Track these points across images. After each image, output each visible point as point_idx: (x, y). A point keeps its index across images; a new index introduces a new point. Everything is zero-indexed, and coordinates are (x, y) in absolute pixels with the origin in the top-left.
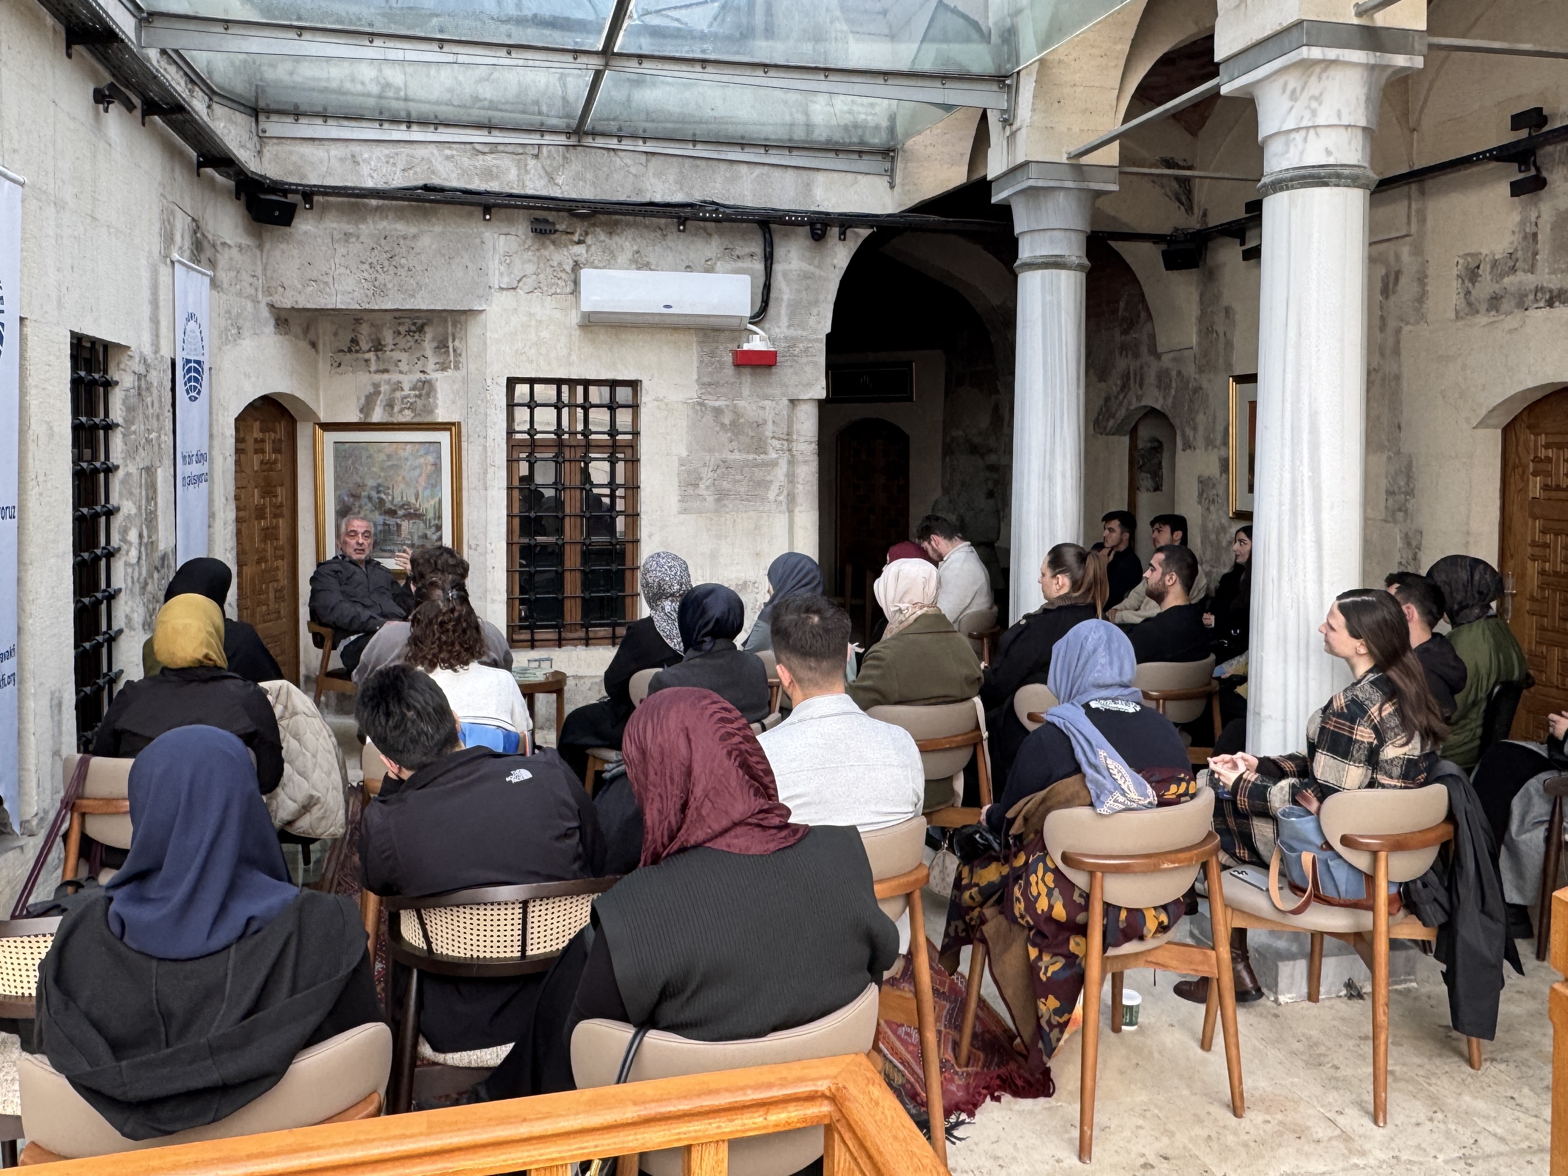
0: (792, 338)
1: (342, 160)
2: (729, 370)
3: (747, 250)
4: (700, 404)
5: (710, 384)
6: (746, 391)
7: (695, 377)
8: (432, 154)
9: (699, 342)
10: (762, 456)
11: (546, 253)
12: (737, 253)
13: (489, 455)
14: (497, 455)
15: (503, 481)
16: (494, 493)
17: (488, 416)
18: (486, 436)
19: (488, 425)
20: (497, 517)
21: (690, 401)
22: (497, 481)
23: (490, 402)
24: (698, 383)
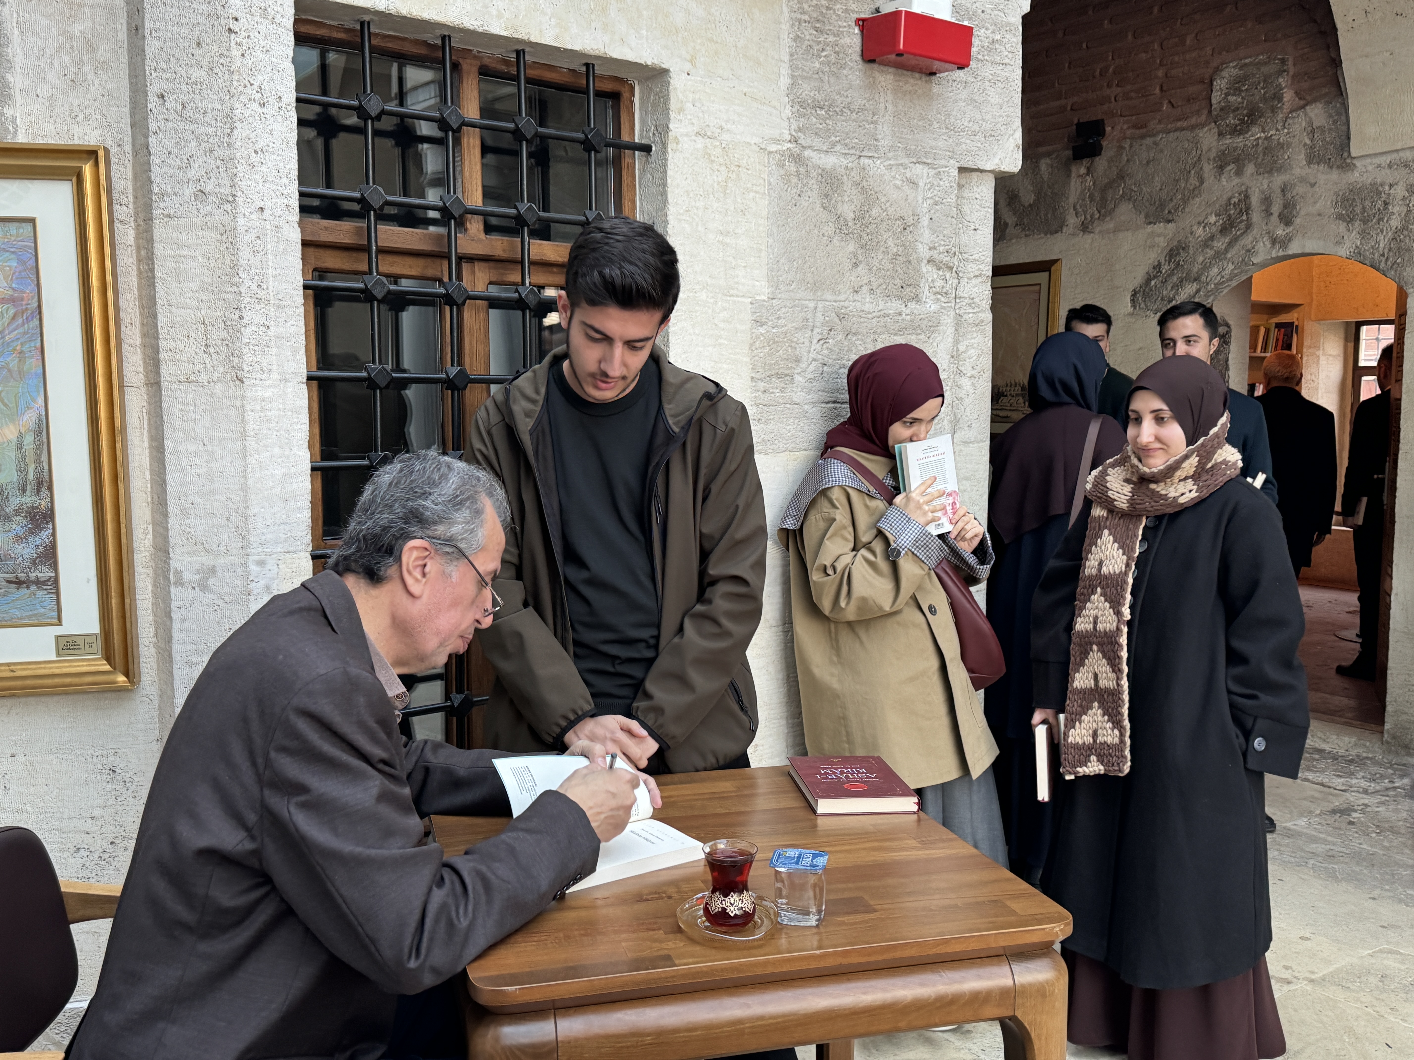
2: (855, 74)
4: (798, 160)
5: (815, 106)
6: (884, 134)
7: (785, 81)
13: (242, 262)
14: (270, 264)
15: (295, 352)
16: (268, 394)
17: (238, 124)
18: (234, 196)
19: (238, 155)
20: (278, 472)
21: (773, 148)
22: (274, 350)
23: (240, 74)
24: (791, 97)
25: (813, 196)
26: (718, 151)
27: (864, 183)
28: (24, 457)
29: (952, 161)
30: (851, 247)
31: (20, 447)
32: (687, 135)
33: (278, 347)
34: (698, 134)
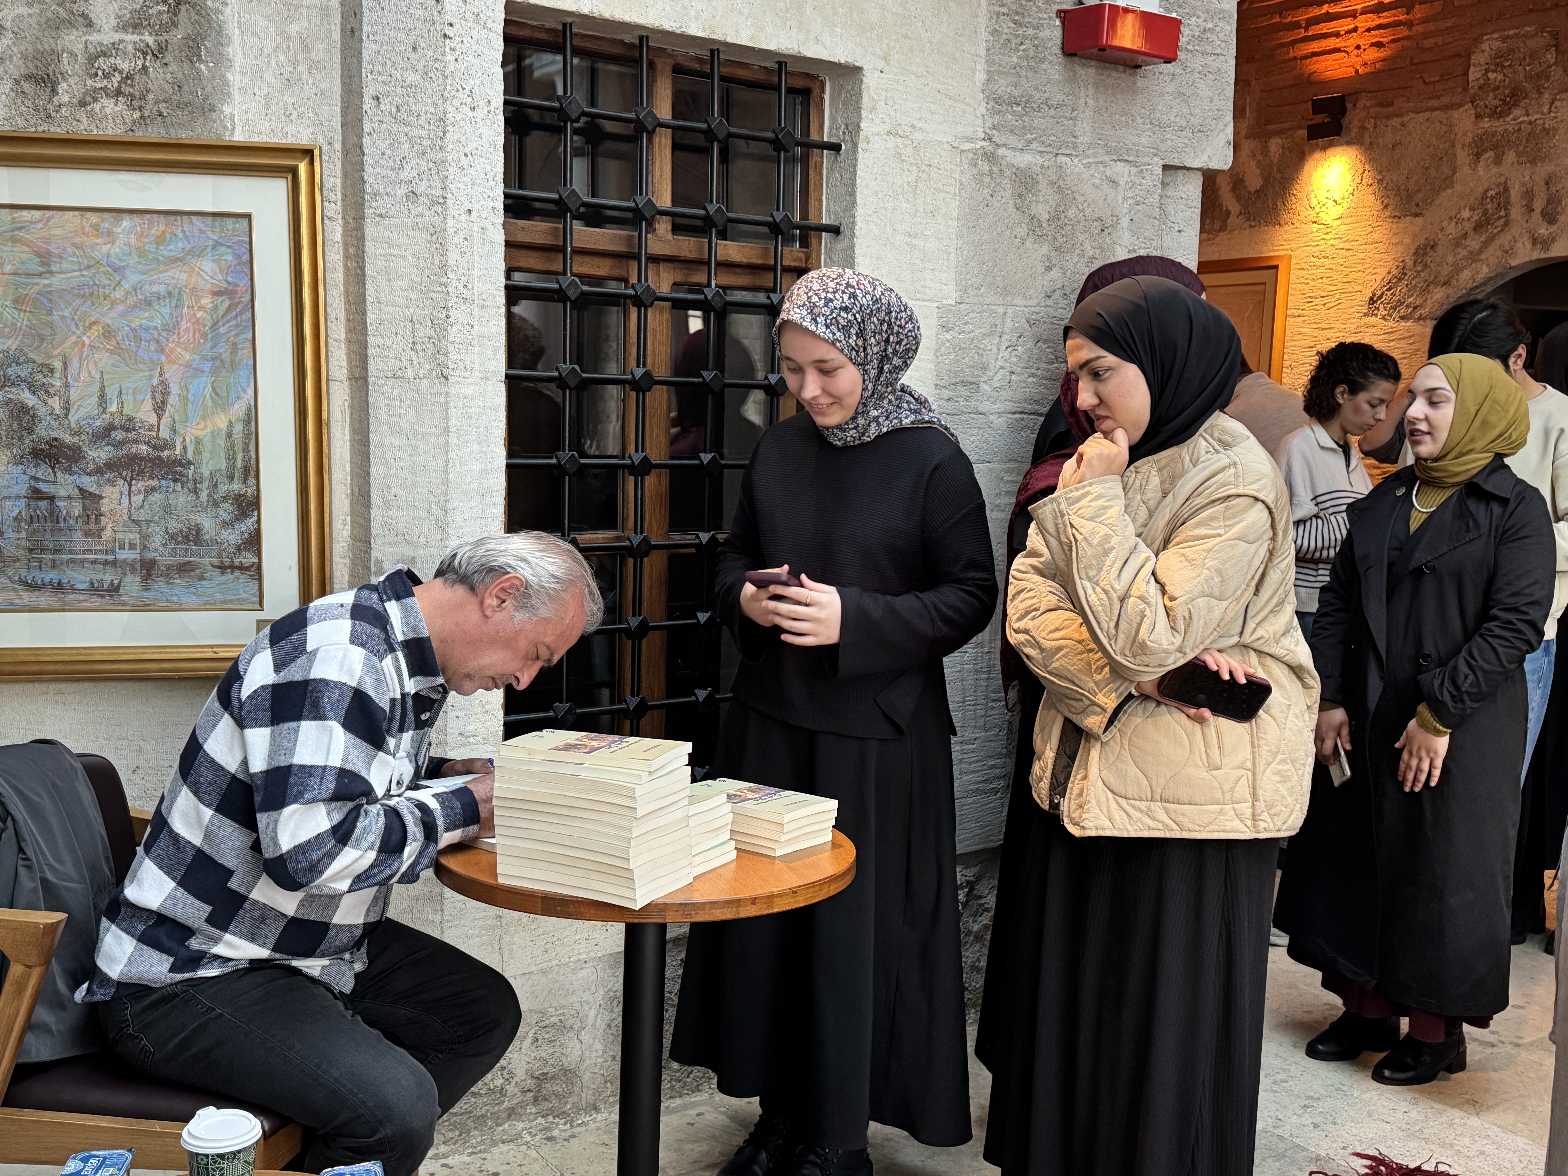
5: (1011, 102)
6: (1084, 130)
7: (981, 75)
13: (451, 263)
14: (476, 264)
15: (496, 350)
16: (469, 391)
17: (450, 128)
18: (445, 198)
19: (449, 158)
20: (477, 467)
21: (967, 146)
22: (477, 349)
23: (454, 79)
24: (987, 93)
25: (1006, 196)
26: (910, 150)
27: (1061, 182)
28: (233, 446)
29: (1156, 159)
30: (1045, 250)
31: (229, 435)
32: (878, 134)
33: (480, 346)
34: (889, 133)
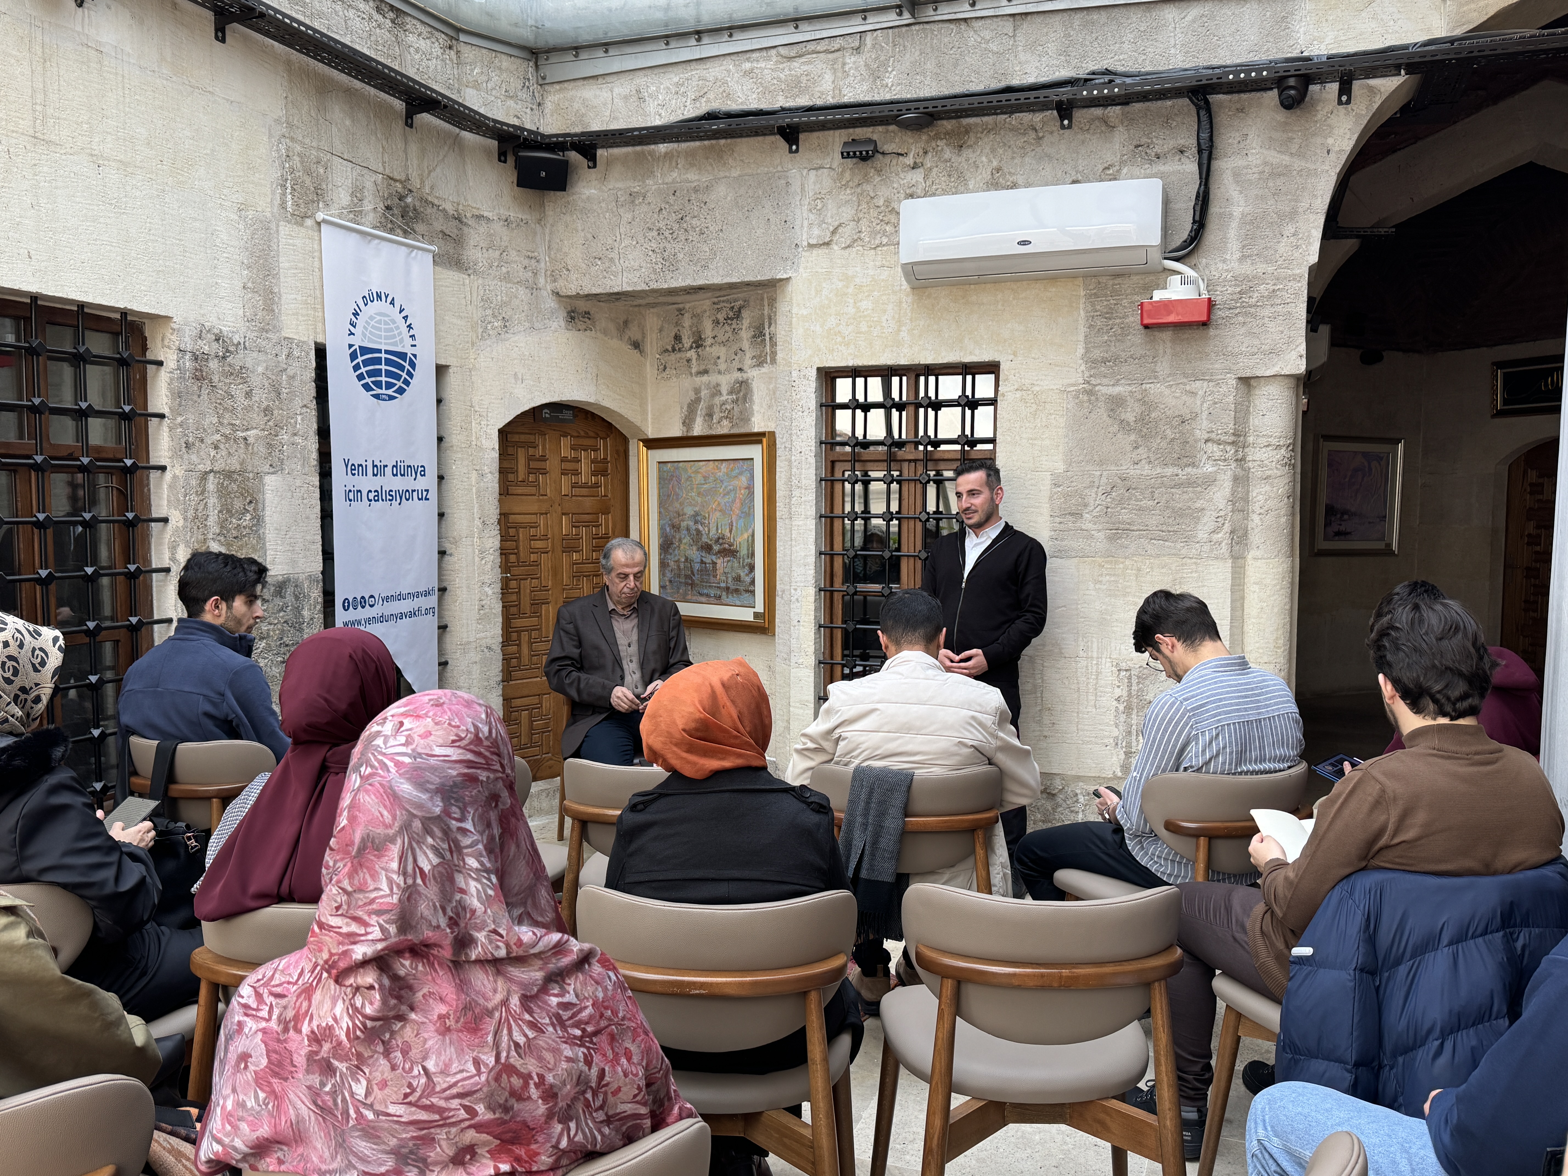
0: (1246, 278)
1: (626, 98)
2: (1137, 337)
3: (1172, 143)
4: (1090, 393)
5: (1104, 361)
6: (1163, 367)
7: (1081, 350)
8: (729, 71)
9: (1089, 297)
10: (1189, 470)
11: (868, 187)
12: (1158, 149)
13: (793, 473)
14: (803, 473)
15: (811, 507)
16: (800, 523)
18: (792, 448)
19: (793, 433)
21: (1072, 389)
22: (803, 506)
24: (1085, 359)
25: (1102, 412)
27: (1146, 399)
29: (1229, 375)
31: (747, 541)
32: (1010, 391)
